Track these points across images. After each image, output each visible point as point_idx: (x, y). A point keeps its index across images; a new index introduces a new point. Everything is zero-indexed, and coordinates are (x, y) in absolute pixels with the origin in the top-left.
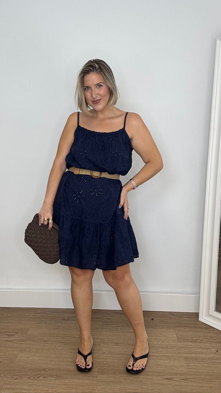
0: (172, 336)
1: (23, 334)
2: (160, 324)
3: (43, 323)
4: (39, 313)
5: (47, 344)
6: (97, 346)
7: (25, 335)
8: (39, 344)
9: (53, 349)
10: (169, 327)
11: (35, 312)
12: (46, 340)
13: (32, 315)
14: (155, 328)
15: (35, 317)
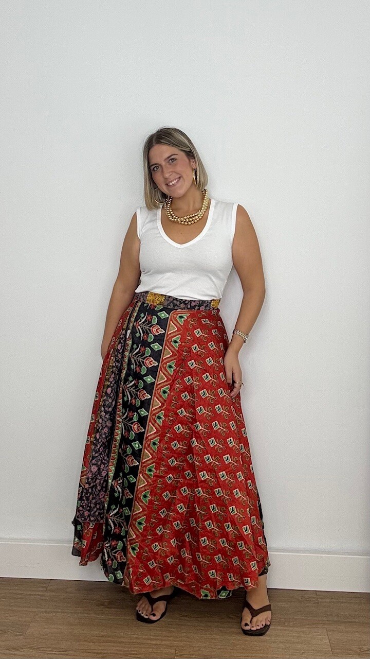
0: (319, 642)
1: (18, 634)
2: (296, 617)
3: (59, 612)
4: (50, 591)
5: (64, 657)
7: (21, 637)
8: (49, 656)
10: (313, 624)
11: (43, 587)
12: (63, 647)
13: (36, 595)
14: (286, 624)
15: (42, 598)
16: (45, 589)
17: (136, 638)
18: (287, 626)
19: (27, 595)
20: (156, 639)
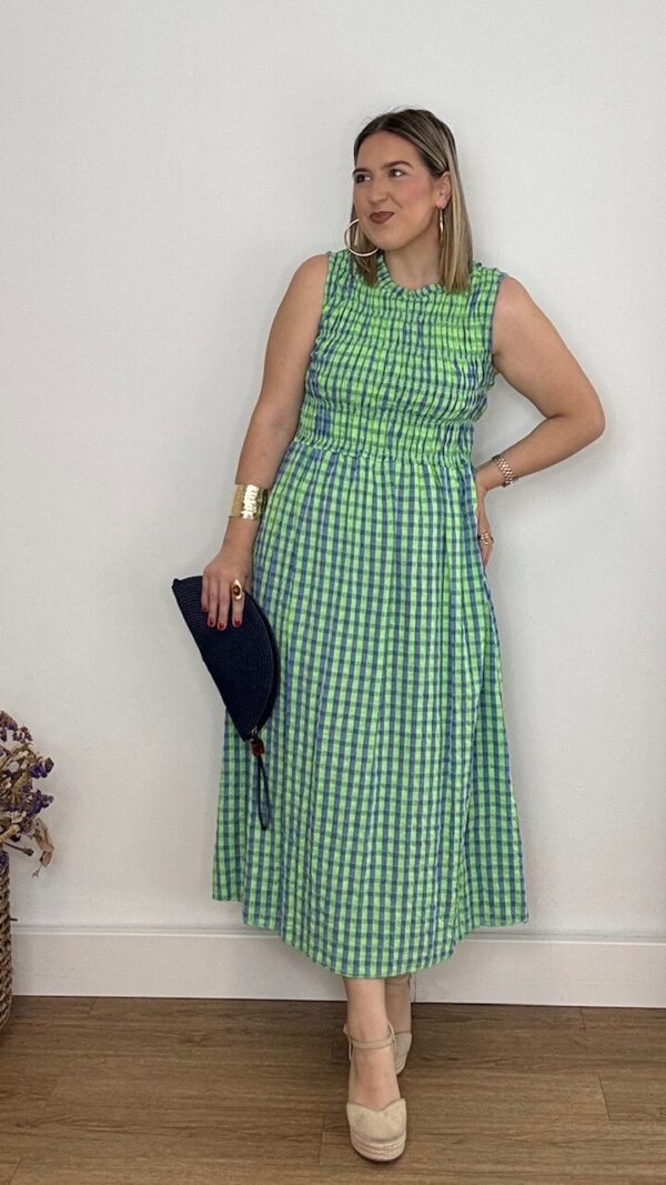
0: (587, 1100)
1: (35, 1096)
2: (544, 1055)
3: (111, 1056)
4: (93, 1017)
5: (122, 1136)
6: (310, 1141)
7: (40, 1102)
8: (91, 1135)
9: (144, 1156)
10: (577, 1066)
11: (84, 1012)
12: (117, 1119)
13: (71, 1026)
14: (526, 1067)
15: (80, 1030)
16: (85, 1015)
17: (251, 1099)
18: (526, 1072)
19: (52, 1026)
20: (289, 1101)
